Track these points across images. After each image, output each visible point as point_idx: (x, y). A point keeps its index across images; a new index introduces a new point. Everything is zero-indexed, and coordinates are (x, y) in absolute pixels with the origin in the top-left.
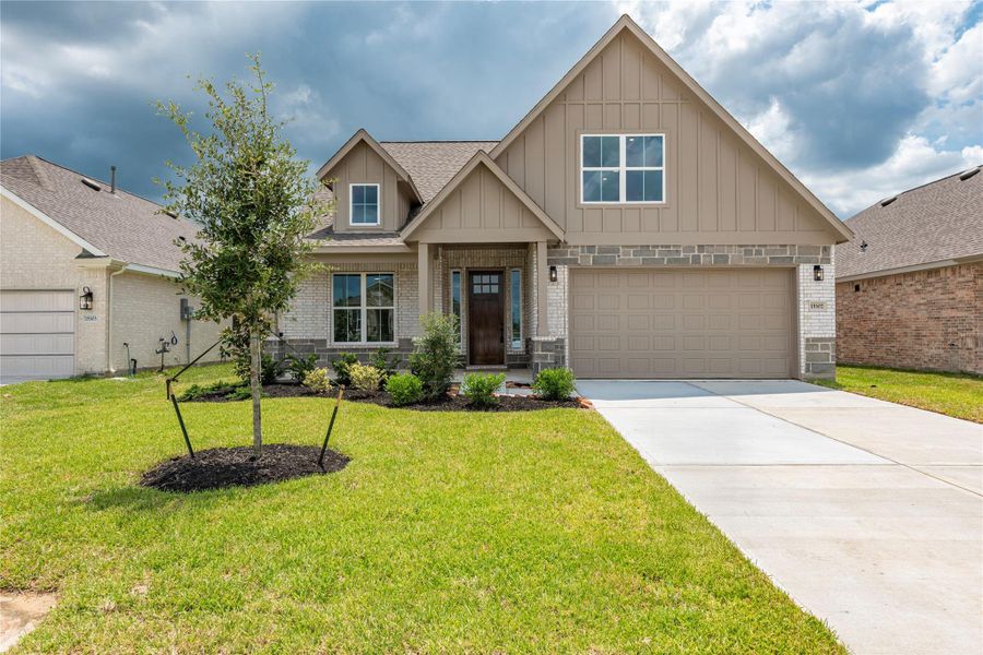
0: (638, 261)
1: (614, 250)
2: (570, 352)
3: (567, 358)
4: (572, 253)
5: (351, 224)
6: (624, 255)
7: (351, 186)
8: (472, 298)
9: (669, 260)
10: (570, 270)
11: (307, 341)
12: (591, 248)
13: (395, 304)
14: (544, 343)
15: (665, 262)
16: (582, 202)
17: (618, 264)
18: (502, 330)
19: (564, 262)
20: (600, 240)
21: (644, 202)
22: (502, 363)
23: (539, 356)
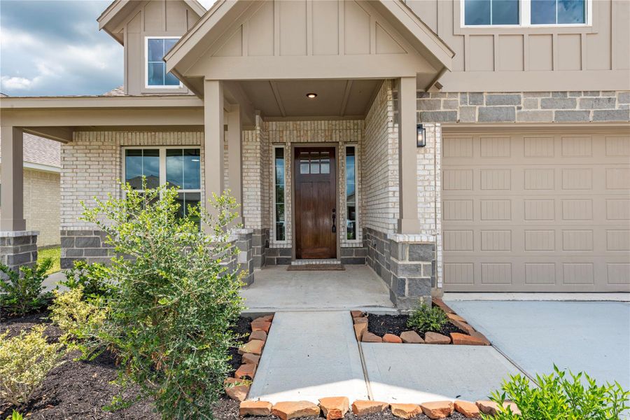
0: (548, 116)
1: (511, 98)
2: (444, 256)
3: (440, 264)
4: (447, 104)
5: (147, 86)
6: (527, 107)
7: (146, 39)
8: (298, 179)
9: (597, 114)
10: (444, 130)
11: (89, 232)
12: (476, 96)
13: (202, 186)
14: (413, 246)
15: (591, 119)
16: (462, 25)
17: (519, 121)
18: (334, 217)
19: (436, 118)
20: (491, 84)
21: (557, 25)
22: (334, 256)
23: (406, 268)
